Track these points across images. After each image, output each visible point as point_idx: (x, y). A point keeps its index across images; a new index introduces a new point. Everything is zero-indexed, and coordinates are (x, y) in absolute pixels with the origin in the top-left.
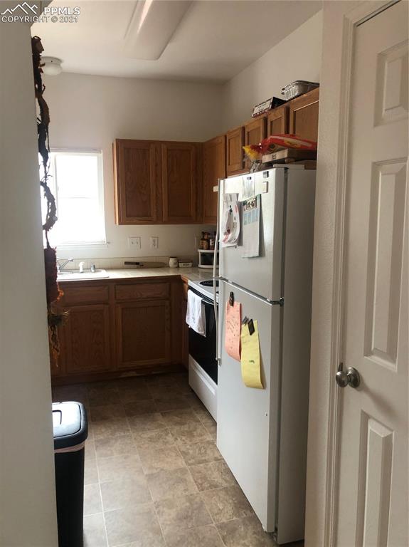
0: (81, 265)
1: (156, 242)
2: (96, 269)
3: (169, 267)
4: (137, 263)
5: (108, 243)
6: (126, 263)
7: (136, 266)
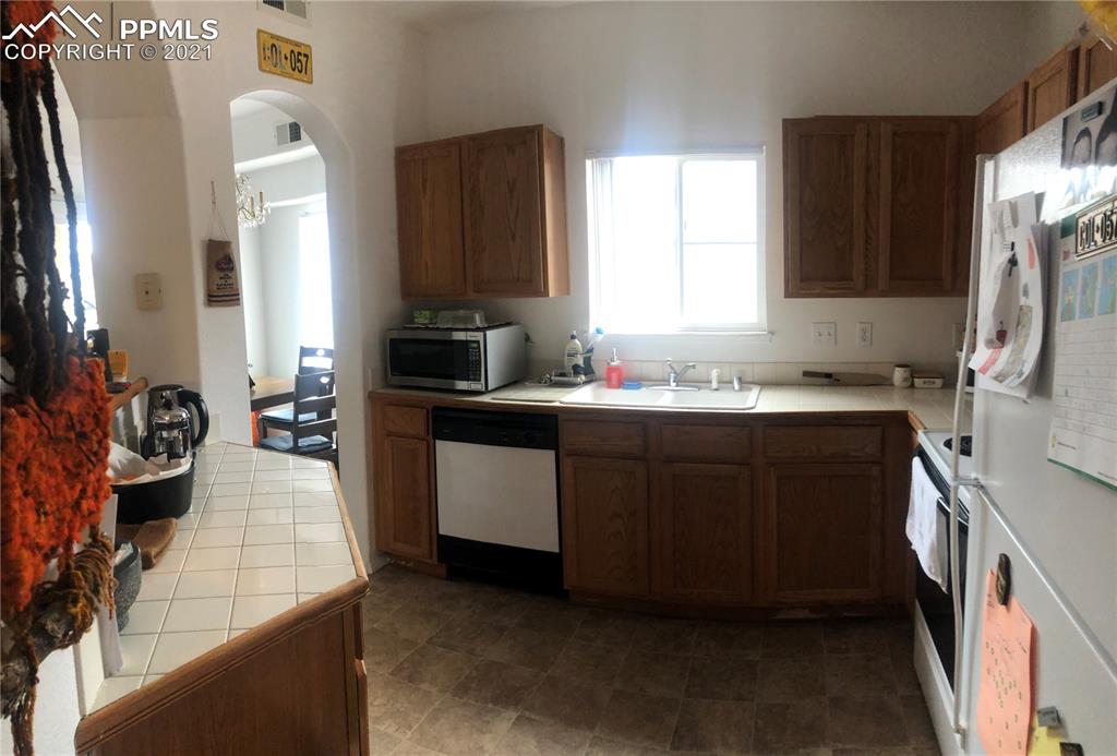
0: (714, 374)
1: (868, 334)
2: (745, 384)
3: (892, 385)
4: (828, 376)
5: (772, 333)
6: (806, 374)
7: (825, 380)
